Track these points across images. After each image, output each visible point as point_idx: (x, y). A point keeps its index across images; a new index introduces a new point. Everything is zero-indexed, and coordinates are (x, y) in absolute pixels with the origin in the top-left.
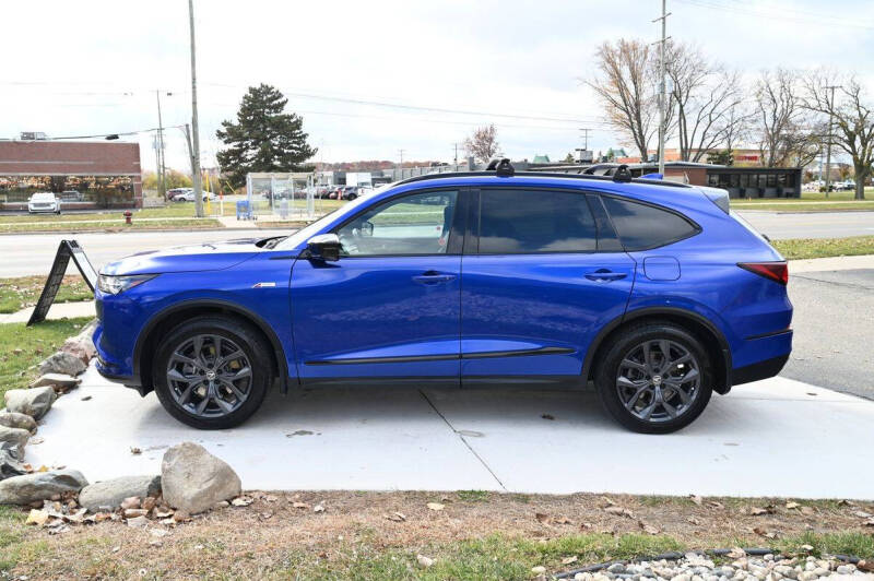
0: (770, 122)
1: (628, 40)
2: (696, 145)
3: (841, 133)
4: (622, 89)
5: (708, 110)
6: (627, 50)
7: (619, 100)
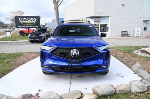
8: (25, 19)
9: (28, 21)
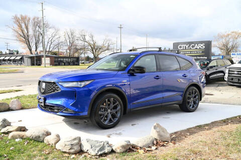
0: (68, 44)
1: (24, 15)
2: (48, 50)
3: (90, 48)
4: (22, 31)
5: (51, 39)
6: (24, 18)
7: (22, 34)
8: (187, 47)
9: (191, 49)
